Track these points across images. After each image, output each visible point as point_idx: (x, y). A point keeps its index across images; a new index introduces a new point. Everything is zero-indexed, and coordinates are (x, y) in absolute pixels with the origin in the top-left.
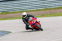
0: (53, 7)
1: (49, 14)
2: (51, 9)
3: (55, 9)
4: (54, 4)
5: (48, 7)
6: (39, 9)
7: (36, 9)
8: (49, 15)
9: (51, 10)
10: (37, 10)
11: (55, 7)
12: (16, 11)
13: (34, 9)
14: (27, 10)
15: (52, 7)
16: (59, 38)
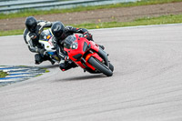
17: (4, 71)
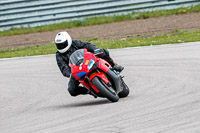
0: (35, 25)
1: (23, 47)
2: (29, 31)
3: (40, 30)
4: (37, 14)
5: (19, 27)
8: (24, 49)
9: (27, 36)
11: (40, 24)
15: (32, 26)
16: (60, 124)
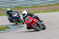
6: (50, 4)
7: (47, 4)
10: (49, 5)
12: (29, 6)
13: (46, 4)
14: (39, 5)
17: (10, 27)
